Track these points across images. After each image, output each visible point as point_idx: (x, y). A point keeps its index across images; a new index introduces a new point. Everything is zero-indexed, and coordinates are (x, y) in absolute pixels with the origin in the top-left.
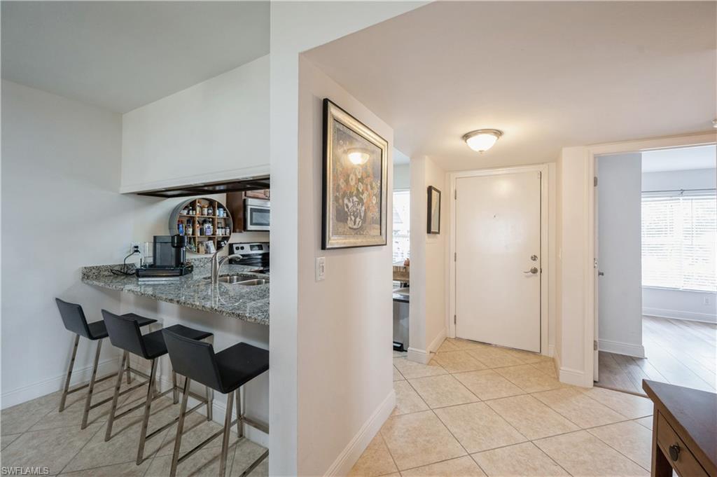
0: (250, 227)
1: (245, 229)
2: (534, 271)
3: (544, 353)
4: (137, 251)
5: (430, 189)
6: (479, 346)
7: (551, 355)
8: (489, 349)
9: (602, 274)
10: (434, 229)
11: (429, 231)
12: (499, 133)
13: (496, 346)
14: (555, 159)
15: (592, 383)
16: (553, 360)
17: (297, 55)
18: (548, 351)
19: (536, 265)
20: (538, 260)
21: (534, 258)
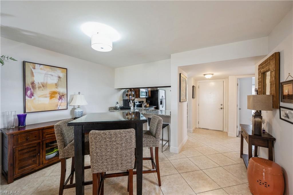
0: (141, 97)
1: (139, 97)
2: (222, 108)
3: (224, 131)
4: (117, 103)
5: (193, 86)
6: (205, 130)
7: (226, 131)
8: (209, 130)
9: (241, 109)
10: (194, 97)
11: (193, 98)
12: (213, 74)
13: (211, 130)
14: (228, 78)
15: (236, 136)
16: (227, 132)
17: (177, 67)
18: (225, 130)
19: (222, 107)
20: (223, 106)
21: (222, 105)
